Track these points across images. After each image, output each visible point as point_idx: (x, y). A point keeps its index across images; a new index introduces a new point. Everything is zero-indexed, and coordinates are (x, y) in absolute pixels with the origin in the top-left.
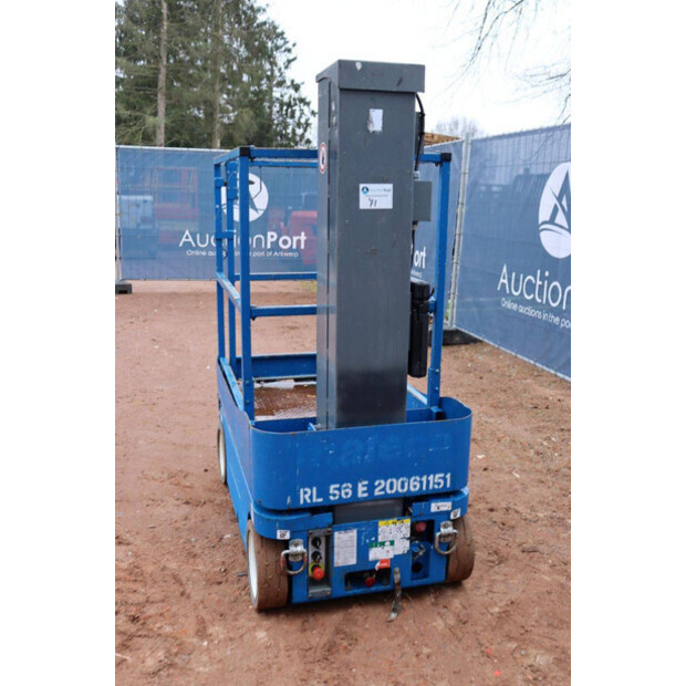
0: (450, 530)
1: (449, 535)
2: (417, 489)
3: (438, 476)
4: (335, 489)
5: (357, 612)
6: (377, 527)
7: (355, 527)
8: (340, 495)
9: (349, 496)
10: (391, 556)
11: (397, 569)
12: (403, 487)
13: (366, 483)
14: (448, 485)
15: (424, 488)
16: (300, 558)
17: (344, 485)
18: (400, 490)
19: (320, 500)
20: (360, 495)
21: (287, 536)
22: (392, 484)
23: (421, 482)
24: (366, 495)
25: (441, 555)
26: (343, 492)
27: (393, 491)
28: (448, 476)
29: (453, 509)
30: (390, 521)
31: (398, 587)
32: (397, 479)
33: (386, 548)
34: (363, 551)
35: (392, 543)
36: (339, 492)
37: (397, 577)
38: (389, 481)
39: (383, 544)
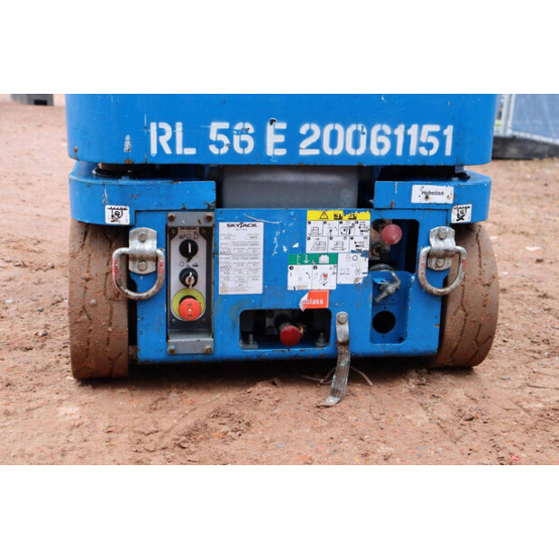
0: (450, 243)
1: (446, 254)
2: (385, 151)
3: (427, 128)
4: (221, 131)
5: (262, 390)
6: (303, 222)
7: (259, 217)
8: (231, 146)
9: (249, 150)
10: (331, 285)
11: (342, 315)
12: (356, 145)
13: (283, 126)
14: (448, 152)
15: (399, 152)
16: (150, 268)
17: (239, 126)
18: (351, 151)
19: (191, 151)
20: (270, 151)
21: (125, 220)
22: (334, 134)
23: (393, 138)
24: (282, 152)
25: (430, 294)
26: (236, 139)
27: (337, 151)
28: (449, 131)
29: (455, 203)
30: (331, 213)
31: (342, 349)
32: (346, 127)
33: (322, 269)
34: (275, 268)
35: (334, 259)
36: (230, 140)
37: (342, 330)
38: (329, 128)
39: (314, 260)
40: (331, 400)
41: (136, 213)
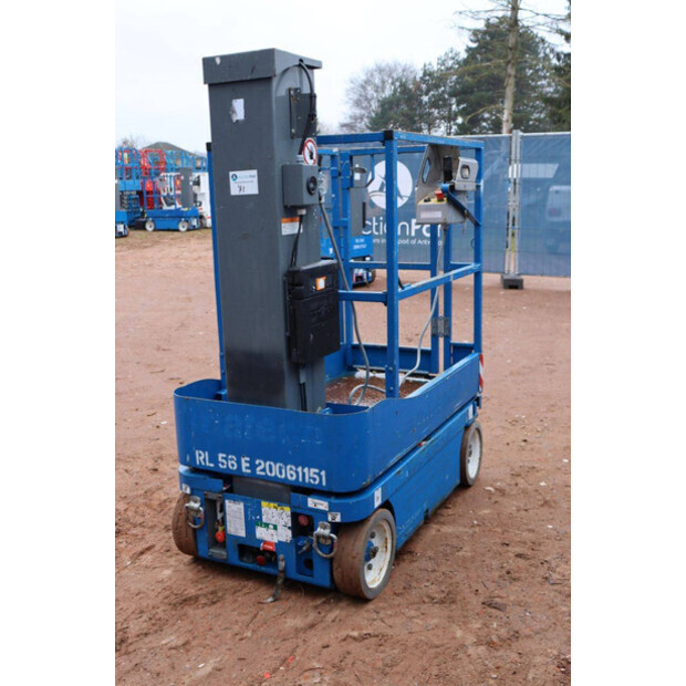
0: (327, 532)
1: (324, 537)
2: (294, 478)
3: (313, 470)
4: (223, 458)
6: (260, 507)
7: (243, 500)
8: (228, 465)
9: (235, 468)
10: (275, 540)
11: (281, 556)
12: (281, 473)
13: (248, 459)
14: (324, 484)
15: (300, 480)
16: (199, 515)
17: (230, 457)
18: (279, 476)
19: (212, 465)
20: (244, 470)
21: (188, 491)
22: (270, 467)
23: (297, 473)
24: (249, 471)
26: (229, 463)
27: (273, 474)
28: (323, 473)
29: (330, 511)
30: (272, 505)
31: (282, 575)
32: (275, 464)
33: (270, 531)
34: (251, 525)
35: (275, 527)
36: (227, 462)
37: (282, 565)
38: (268, 463)
39: (267, 525)
40: (270, 600)
41: (192, 489)
